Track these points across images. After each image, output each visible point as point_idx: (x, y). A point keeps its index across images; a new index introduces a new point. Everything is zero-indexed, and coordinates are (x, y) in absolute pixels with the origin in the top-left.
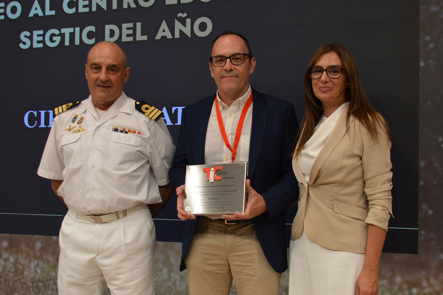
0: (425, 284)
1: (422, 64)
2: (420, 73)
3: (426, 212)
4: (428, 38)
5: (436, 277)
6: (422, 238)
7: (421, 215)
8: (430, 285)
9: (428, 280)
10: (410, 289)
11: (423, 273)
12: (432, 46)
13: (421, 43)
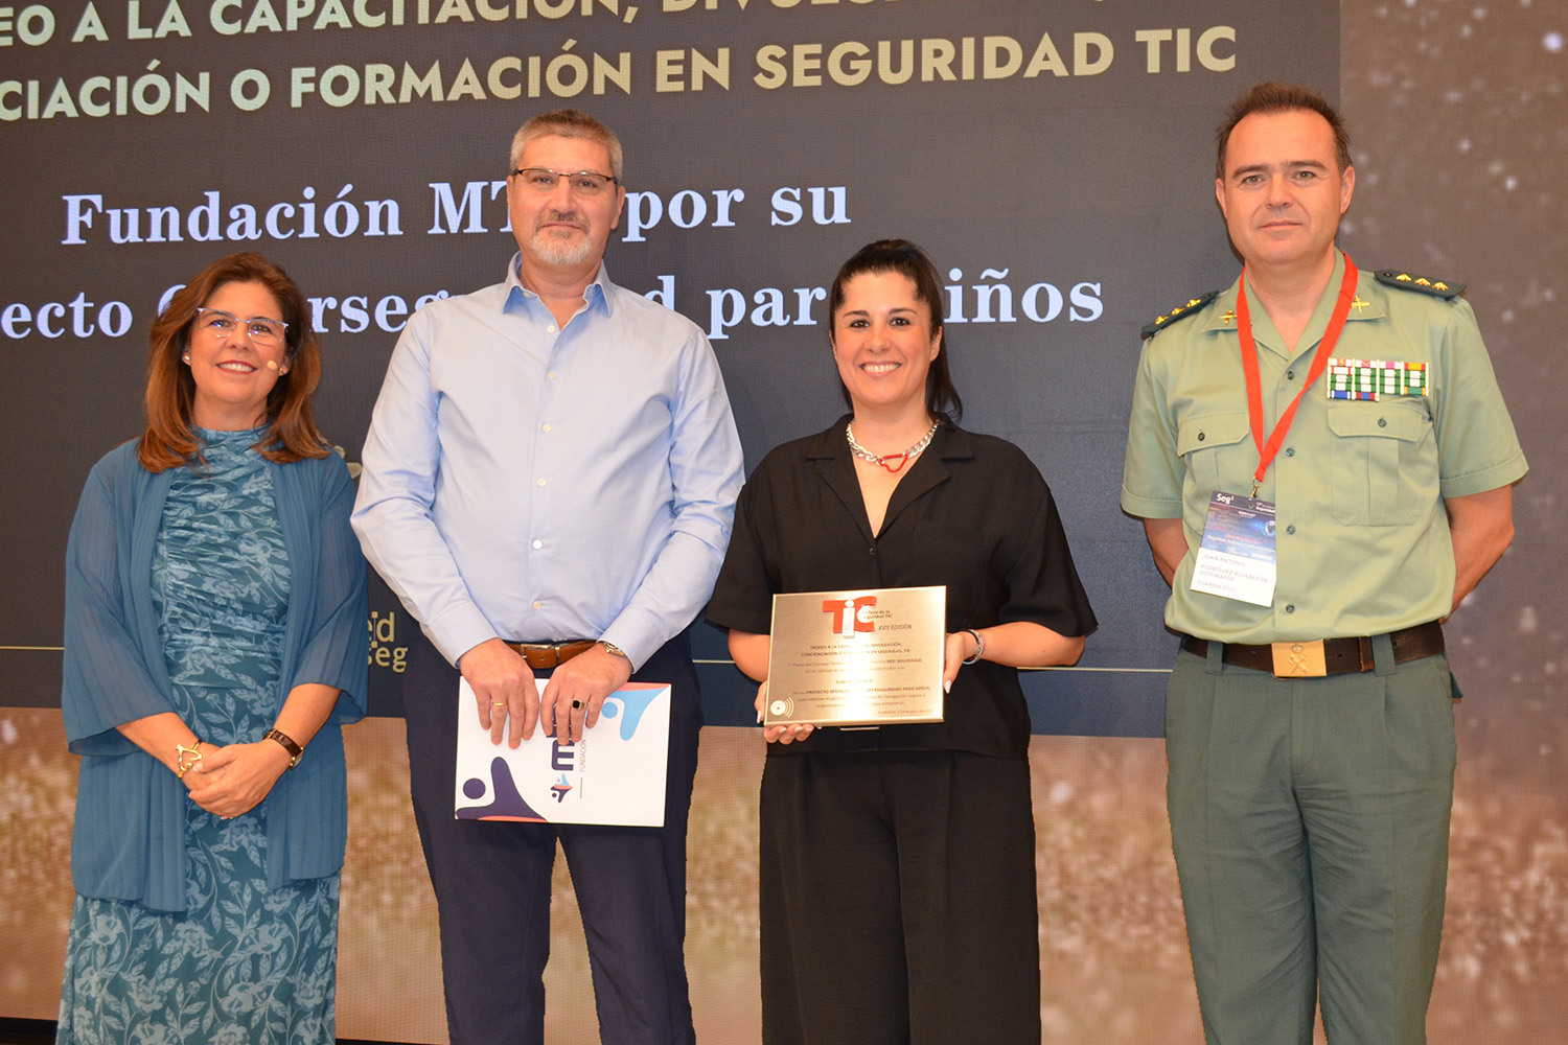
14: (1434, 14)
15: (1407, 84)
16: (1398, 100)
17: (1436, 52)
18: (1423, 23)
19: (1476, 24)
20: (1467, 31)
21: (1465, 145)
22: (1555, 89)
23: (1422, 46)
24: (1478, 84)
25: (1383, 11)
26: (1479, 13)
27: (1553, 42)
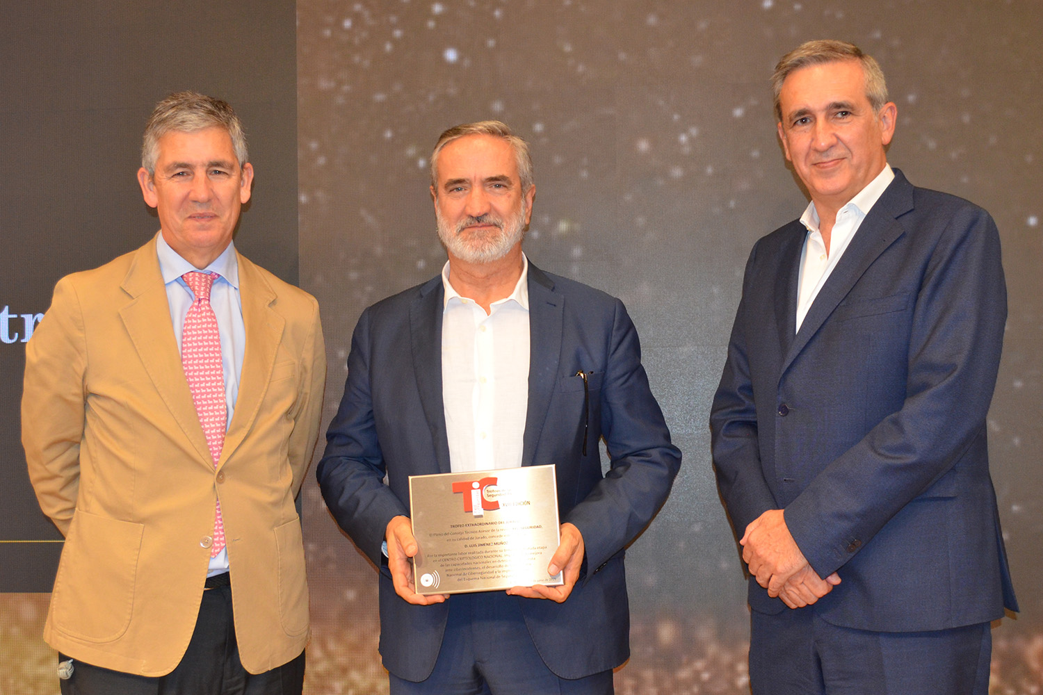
1: (303, 198)
2: (300, 217)
3: (317, 504)
4: (314, 145)
5: (339, 637)
8: (329, 655)
9: (323, 646)
12: (322, 161)
13: (300, 154)
14: (365, 34)
15: (346, 88)
16: (340, 100)
17: (366, 63)
18: (356, 41)
19: (395, 42)
20: (388, 47)
21: (388, 134)
22: (452, 91)
23: (357, 59)
24: (397, 87)
25: (328, 33)
26: (398, 33)
27: (451, 55)
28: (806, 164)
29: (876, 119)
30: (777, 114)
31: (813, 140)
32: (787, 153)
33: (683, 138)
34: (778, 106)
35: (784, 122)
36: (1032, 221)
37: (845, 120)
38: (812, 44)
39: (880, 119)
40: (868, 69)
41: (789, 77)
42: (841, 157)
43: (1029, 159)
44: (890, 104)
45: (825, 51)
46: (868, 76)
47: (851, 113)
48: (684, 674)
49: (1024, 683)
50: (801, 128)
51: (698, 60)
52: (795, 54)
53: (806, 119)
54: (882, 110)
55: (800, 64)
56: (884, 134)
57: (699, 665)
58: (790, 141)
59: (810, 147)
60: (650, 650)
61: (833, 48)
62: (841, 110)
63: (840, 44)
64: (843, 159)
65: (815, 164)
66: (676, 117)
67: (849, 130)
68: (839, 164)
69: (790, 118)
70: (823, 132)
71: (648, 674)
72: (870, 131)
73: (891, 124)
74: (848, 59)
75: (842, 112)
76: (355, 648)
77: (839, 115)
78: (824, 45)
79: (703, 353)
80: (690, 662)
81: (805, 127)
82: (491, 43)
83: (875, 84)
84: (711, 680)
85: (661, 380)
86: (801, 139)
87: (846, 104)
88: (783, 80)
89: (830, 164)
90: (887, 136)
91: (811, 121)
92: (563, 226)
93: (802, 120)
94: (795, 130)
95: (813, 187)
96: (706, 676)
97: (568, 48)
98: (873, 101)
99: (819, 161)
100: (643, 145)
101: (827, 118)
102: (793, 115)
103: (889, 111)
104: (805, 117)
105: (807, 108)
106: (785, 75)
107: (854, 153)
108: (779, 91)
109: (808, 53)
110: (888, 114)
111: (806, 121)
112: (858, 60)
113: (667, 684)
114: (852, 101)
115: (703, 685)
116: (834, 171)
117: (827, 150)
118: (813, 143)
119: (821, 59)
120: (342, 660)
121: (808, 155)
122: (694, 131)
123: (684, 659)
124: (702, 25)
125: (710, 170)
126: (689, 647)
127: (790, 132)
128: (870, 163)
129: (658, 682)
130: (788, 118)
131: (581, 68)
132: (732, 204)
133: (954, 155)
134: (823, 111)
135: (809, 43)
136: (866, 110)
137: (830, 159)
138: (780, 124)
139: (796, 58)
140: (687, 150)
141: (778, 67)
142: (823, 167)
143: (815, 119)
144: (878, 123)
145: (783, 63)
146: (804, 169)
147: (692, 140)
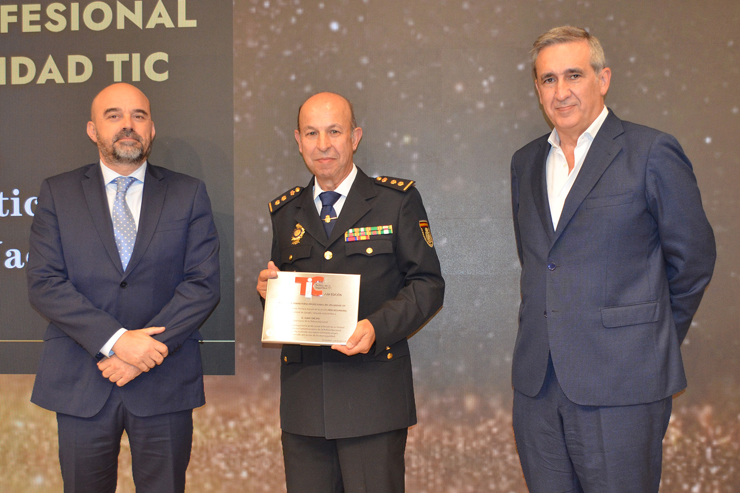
0: (244, 414)
1: (237, 119)
2: (235, 131)
3: (245, 318)
4: (244, 84)
5: (259, 404)
6: (240, 353)
7: (238, 323)
8: (252, 416)
9: (248, 409)
10: (225, 422)
11: (242, 400)
12: (249, 94)
13: (235, 90)
14: (278, 11)
15: (265, 46)
16: (261, 54)
17: (279, 30)
18: (272, 16)
19: (298, 17)
20: (293, 20)
21: (293, 77)
22: (335, 50)
23: (272, 27)
24: (299, 47)
25: (254, 10)
26: (300, 11)
27: (335, 26)
28: (551, 108)
29: (597, 79)
30: (534, 75)
31: (556, 93)
32: (541, 99)
33: (485, 83)
34: (535, 70)
35: (538, 79)
36: (708, 140)
37: (576, 81)
38: (556, 29)
39: (600, 79)
40: (592, 46)
41: (541, 52)
42: (574, 104)
43: (707, 100)
44: (607, 69)
45: (564, 35)
46: (591, 51)
47: (580, 76)
48: (481, 429)
49: (697, 435)
50: (548, 84)
51: (495, 32)
52: (546, 36)
53: (551, 79)
54: (601, 73)
55: (549, 43)
56: (602, 88)
57: (491, 423)
58: (542, 93)
59: (554, 98)
60: (460, 413)
61: (570, 33)
62: (574, 74)
63: (575, 29)
64: (575, 105)
65: (557, 109)
66: (481, 69)
67: (579, 87)
68: (572, 109)
69: (542, 78)
70: (562, 88)
71: (458, 429)
72: (593, 87)
73: (607, 82)
74: (579, 40)
75: (574, 76)
76: (269, 411)
77: (573, 78)
78: (564, 31)
79: (496, 223)
80: (485, 421)
81: (551, 85)
82: (361, 19)
83: (597, 56)
84: (498, 433)
85: (469, 240)
86: (548, 92)
87: (577, 70)
88: (538, 52)
89: (567, 108)
90: (604, 90)
91: (555, 81)
92: (407, 139)
93: (549, 80)
94: (545, 86)
95: (556, 122)
96: (495, 430)
97: (411, 23)
98: (595, 68)
99: (560, 107)
100: (459, 88)
101: (565, 79)
102: (543, 76)
103: (606, 74)
104: (551, 78)
105: (552, 73)
106: (539, 50)
107: (582, 102)
108: (535, 60)
109: (553, 36)
110: (605, 75)
111: (551, 80)
112: (586, 40)
113: (471, 435)
114: (581, 68)
115: (493, 435)
116: (569, 113)
117: (564, 100)
118: (556, 95)
119: (562, 41)
120: (260, 419)
121: (553, 102)
122: (492, 79)
123: (482, 419)
124: (499, 10)
125: (502, 104)
126: (485, 412)
127: (542, 87)
128: (592, 108)
129: (464, 433)
130: (540, 78)
131: (419, 36)
132: (516, 126)
133: (659, 97)
134: (562, 74)
135: (555, 29)
136: (591, 74)
137: (567, 106)
138: (536, 81)
139: (545, 39)
140: (487, 91)
141: (535, 45)
142: (562, 111)
143: (557, 79)
144: (598, 82)
145: (538, 42)
146: (550, 111)
147: (490, 84)
